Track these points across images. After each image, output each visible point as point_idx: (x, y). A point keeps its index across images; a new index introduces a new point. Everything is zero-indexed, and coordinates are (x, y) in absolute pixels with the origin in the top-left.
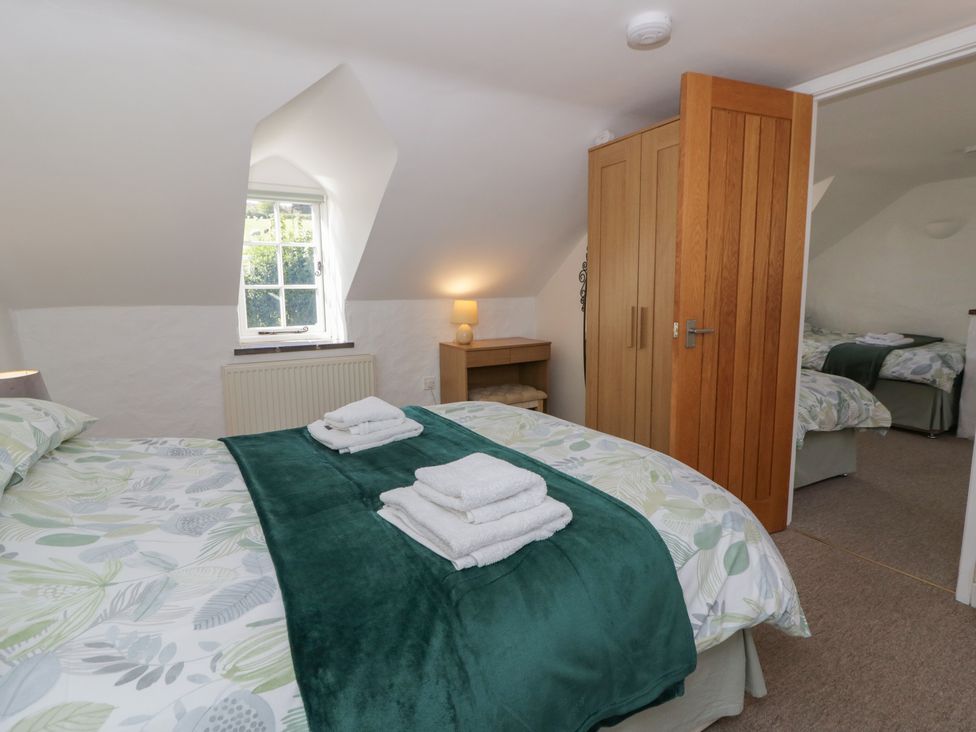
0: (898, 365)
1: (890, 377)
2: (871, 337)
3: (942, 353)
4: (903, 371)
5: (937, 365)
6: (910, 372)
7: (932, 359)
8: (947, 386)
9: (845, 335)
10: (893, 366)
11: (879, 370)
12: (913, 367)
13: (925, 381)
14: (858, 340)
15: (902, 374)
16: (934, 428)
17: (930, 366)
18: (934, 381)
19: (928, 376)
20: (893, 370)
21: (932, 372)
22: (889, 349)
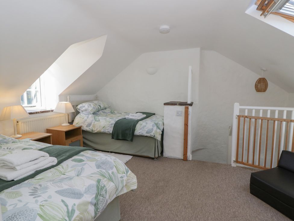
0: (141, 129)
1: (138, 135)
2: (131, 115)
3: (156, 122)
4: (143, 132)
5: (155, 128)
6: (145, 132)
7: (153, 126)
8: (159, 138)
9: (123, 114)
10: (139, 130)
11: (134, 132)
12: (147, 130)
13: (151, 136)
14: (127, 117)
15: (143, 133)
16: (156, 156)
17: (153, 129)
18: (154, 136)
19: (152, 134)
20: (139, 131)
21: (154, 132)
22: (138, 121)
